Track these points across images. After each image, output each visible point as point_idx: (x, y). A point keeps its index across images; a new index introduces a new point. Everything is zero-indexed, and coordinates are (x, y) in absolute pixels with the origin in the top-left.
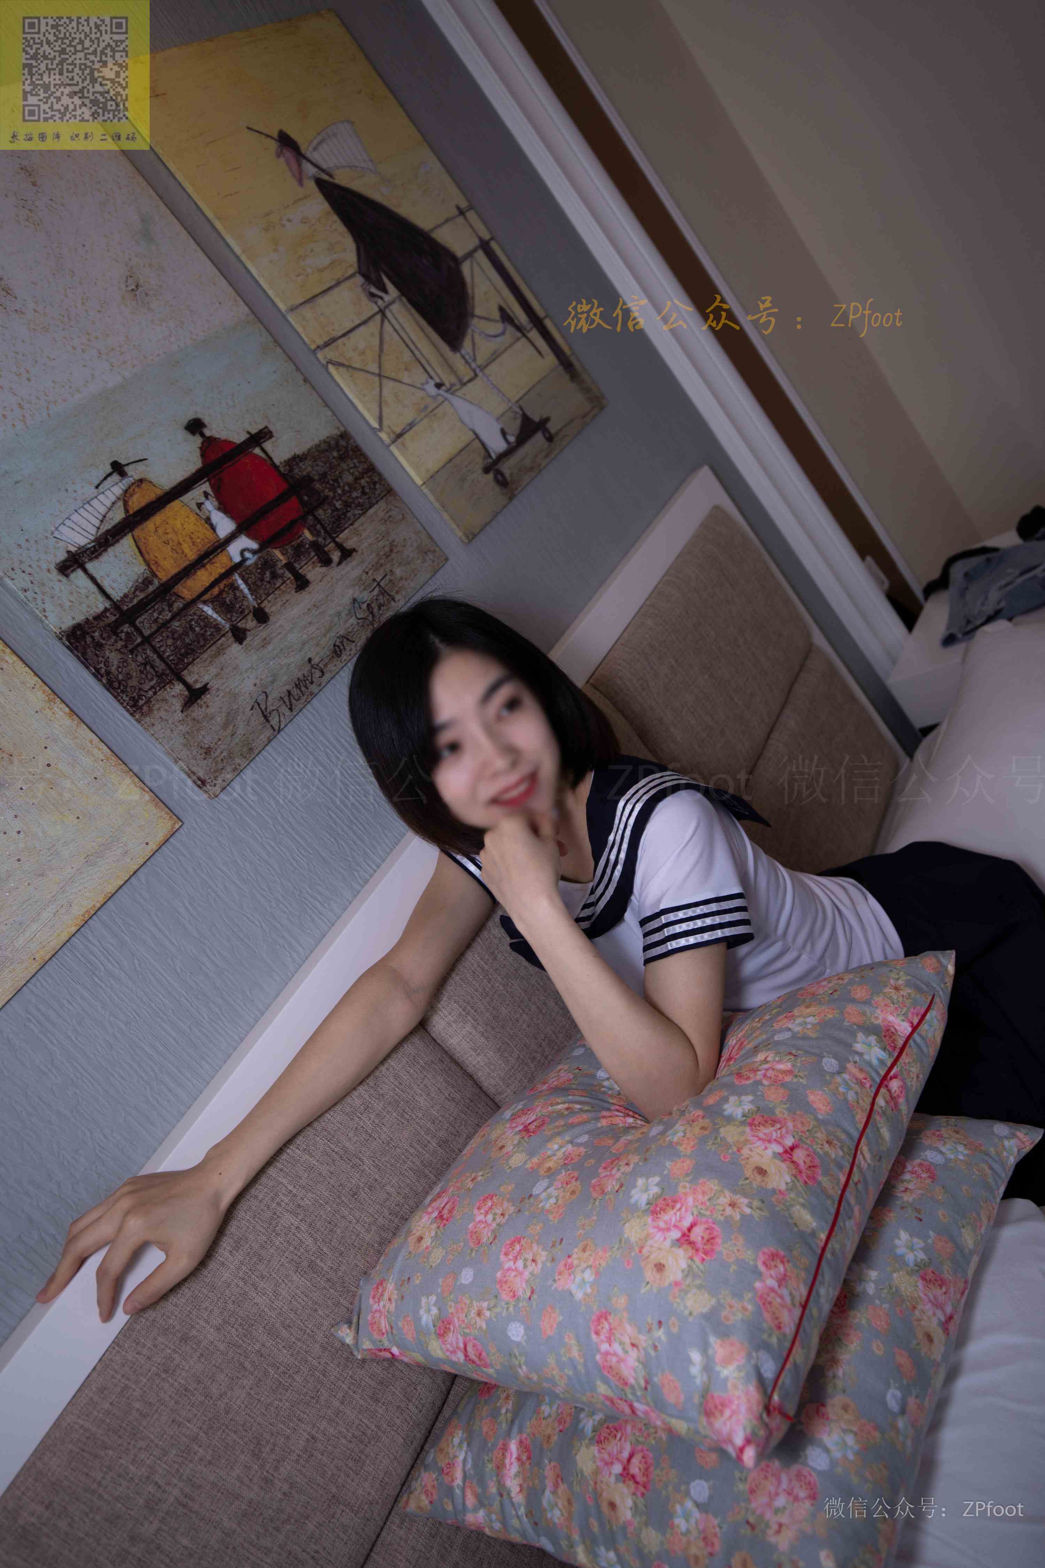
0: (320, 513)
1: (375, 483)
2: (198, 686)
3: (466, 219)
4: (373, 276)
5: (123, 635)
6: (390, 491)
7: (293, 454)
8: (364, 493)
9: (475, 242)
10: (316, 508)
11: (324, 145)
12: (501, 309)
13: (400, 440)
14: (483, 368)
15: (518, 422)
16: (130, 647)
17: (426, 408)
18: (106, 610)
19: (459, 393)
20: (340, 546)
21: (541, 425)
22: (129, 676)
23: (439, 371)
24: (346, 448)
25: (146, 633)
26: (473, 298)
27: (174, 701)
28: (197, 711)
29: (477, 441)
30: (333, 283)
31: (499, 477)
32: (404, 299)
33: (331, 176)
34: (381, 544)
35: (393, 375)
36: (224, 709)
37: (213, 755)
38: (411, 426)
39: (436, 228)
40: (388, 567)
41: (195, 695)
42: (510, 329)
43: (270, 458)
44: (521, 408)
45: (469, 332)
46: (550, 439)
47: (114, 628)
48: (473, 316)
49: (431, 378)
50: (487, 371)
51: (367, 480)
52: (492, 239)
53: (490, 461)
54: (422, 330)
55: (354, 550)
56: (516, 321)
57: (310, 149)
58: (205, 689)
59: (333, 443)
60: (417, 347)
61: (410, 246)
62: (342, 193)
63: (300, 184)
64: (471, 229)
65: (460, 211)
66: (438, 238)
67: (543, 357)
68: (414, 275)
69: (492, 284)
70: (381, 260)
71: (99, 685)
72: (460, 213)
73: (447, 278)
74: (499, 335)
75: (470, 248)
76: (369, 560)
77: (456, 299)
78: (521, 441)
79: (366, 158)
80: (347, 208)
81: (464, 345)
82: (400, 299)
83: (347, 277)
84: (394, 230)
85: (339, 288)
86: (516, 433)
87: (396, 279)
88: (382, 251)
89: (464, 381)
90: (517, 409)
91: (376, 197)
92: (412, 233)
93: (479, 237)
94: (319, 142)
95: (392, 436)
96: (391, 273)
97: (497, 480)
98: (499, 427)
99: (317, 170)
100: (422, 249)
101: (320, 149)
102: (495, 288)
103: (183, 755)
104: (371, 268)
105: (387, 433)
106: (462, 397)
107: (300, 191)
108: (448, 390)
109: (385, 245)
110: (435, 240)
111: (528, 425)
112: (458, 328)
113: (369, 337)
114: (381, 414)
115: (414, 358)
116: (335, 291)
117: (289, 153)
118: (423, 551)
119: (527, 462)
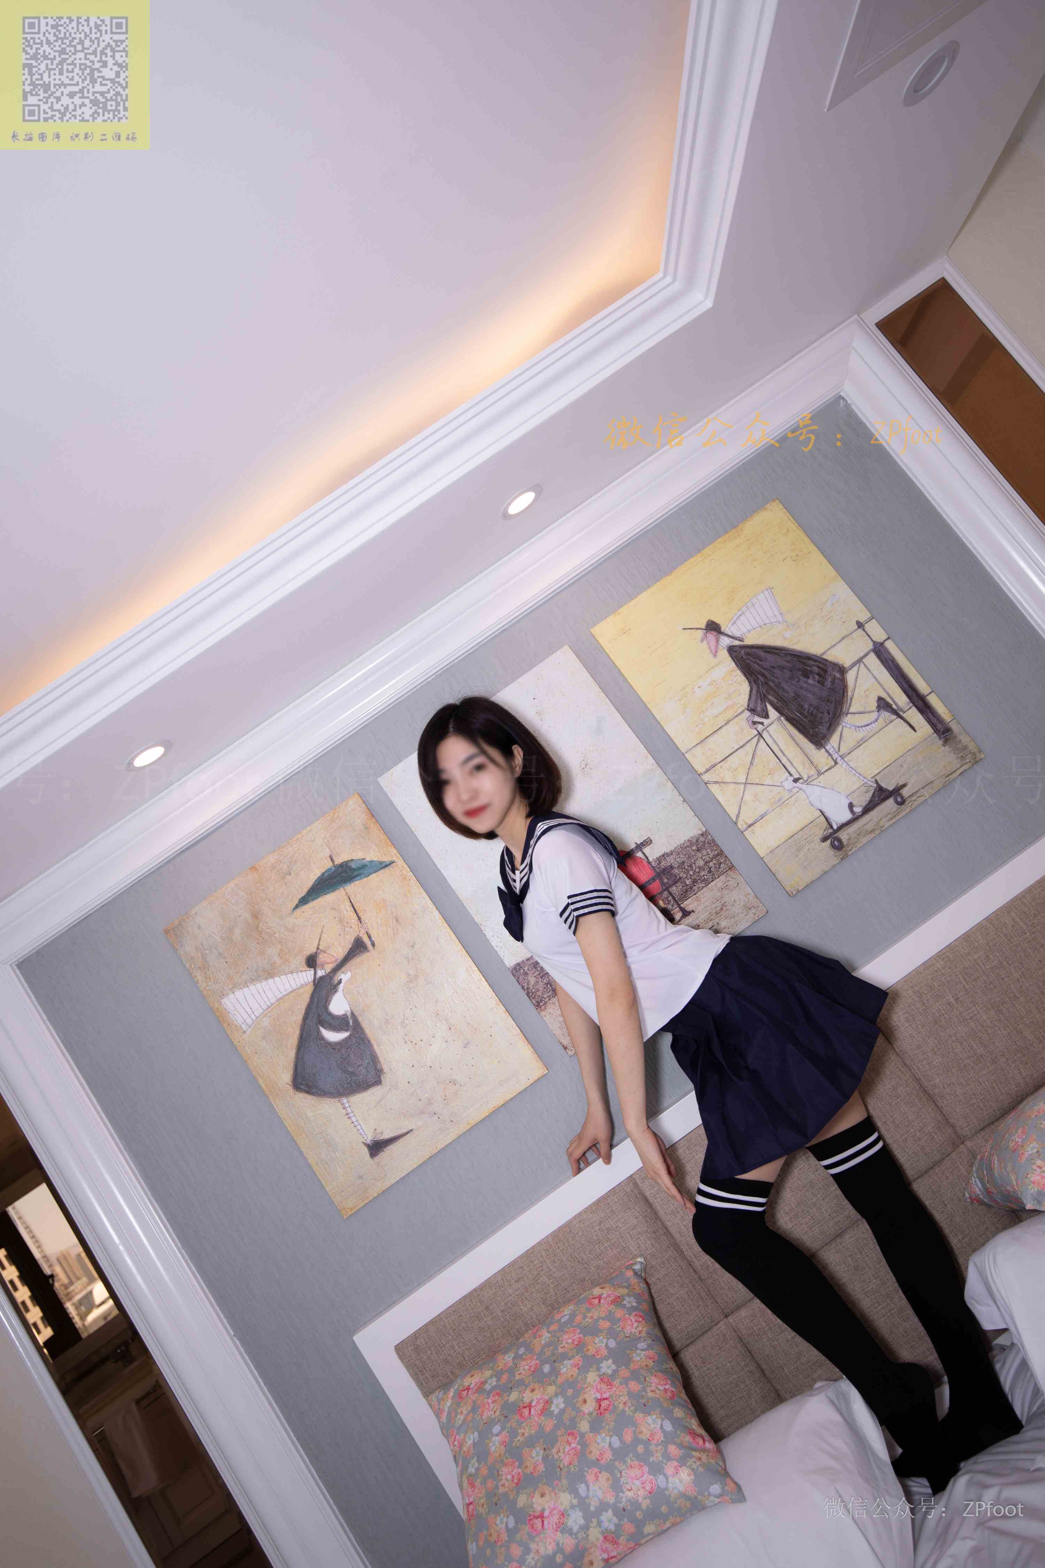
0: (674, 889)
1: (721, 863)
3: (864, 630)
4: (759, 709)
6: (731, 868)
7: (663, 852)
8: (710, 871)
9: (871, 646)
10: (671, 886)
11: (742, 618)
12: (880, 699)
13: (750, 829)
14: (842, 757)
15: (870, 795)
16: (542, 974)
17: (779, 800)
19: (814, 782)
20: (683, 910)
21: (896, 792)
22: (538, 990)
23: (800, 769)
24: (705, 842)
26: (851, 699)
29: (822, 817)
30: (725, 722)
31: (836, 843)
32: (782, 718)
33: (741, 640)
34: (716, 905)
35: (757, 781)
38: (762, 817)
39: (830, 649)
40: (717, 920)
42: (886, 715)
43: (647, 858)
44: (877, 782)
45: (840, 728)
46: (902, 802)
48: (848, 713)
49: (791, 775)
50: (846, 759)
51: (715, 862)
52: (888, 638)
53: (831, 831)
54: (793, 739)
55: (693, 911)
56: (894, 707)
57: (730, 624)
59: (694, 841)
60: (784, 754)
61: (801, 673)
62: (748, 650)
63: (715, 655)
64: (867, 638)
65: (860, 625)
66: (829, 657)
67: (915, 731)
68: (797, 696)
69: (876, 680)
70: (769, 694)
71: (523, 994)
72: (859, 627)
73: (829, 688)
74: (871, 724)
75: (862, 654)
76: (703, 917)
77: (833, 704)
78: (867, 810)
79: (777, 613)
80: (750, 660)
81: (831, 741)
82: (779, 719)
83: (736, 716)
84: (788, 664)
85: (728, 726)
86: (864, 805)
87: (779, 704)
88: (772, 685)
89: (822, 771)
90: (871, 784)
91: (778, 642)
92: (805, 661)
93: (874, 642)
94: (741, 615)
95: (745, 826)
96: (775, 701)
97: (833, 846)
98: (848, 802)
99: (731, 640)
100: (811, 672)
101: (738, 622)
102: (879, 683)
103: (558, 1032)
104: (759, 702)
105: (741, 825)
106: (818, 784)
107: (714, 661)
108: (806, 781)
109: (776, 680)
110: (825, 660)
111: (881, 795)
112: (829, 729)
113: (743, 757)
114: (739, 812)
115: (779, 763)
116: (724, 729)
117: (711, 636)
118: (748, 908)
119: (870, 827)
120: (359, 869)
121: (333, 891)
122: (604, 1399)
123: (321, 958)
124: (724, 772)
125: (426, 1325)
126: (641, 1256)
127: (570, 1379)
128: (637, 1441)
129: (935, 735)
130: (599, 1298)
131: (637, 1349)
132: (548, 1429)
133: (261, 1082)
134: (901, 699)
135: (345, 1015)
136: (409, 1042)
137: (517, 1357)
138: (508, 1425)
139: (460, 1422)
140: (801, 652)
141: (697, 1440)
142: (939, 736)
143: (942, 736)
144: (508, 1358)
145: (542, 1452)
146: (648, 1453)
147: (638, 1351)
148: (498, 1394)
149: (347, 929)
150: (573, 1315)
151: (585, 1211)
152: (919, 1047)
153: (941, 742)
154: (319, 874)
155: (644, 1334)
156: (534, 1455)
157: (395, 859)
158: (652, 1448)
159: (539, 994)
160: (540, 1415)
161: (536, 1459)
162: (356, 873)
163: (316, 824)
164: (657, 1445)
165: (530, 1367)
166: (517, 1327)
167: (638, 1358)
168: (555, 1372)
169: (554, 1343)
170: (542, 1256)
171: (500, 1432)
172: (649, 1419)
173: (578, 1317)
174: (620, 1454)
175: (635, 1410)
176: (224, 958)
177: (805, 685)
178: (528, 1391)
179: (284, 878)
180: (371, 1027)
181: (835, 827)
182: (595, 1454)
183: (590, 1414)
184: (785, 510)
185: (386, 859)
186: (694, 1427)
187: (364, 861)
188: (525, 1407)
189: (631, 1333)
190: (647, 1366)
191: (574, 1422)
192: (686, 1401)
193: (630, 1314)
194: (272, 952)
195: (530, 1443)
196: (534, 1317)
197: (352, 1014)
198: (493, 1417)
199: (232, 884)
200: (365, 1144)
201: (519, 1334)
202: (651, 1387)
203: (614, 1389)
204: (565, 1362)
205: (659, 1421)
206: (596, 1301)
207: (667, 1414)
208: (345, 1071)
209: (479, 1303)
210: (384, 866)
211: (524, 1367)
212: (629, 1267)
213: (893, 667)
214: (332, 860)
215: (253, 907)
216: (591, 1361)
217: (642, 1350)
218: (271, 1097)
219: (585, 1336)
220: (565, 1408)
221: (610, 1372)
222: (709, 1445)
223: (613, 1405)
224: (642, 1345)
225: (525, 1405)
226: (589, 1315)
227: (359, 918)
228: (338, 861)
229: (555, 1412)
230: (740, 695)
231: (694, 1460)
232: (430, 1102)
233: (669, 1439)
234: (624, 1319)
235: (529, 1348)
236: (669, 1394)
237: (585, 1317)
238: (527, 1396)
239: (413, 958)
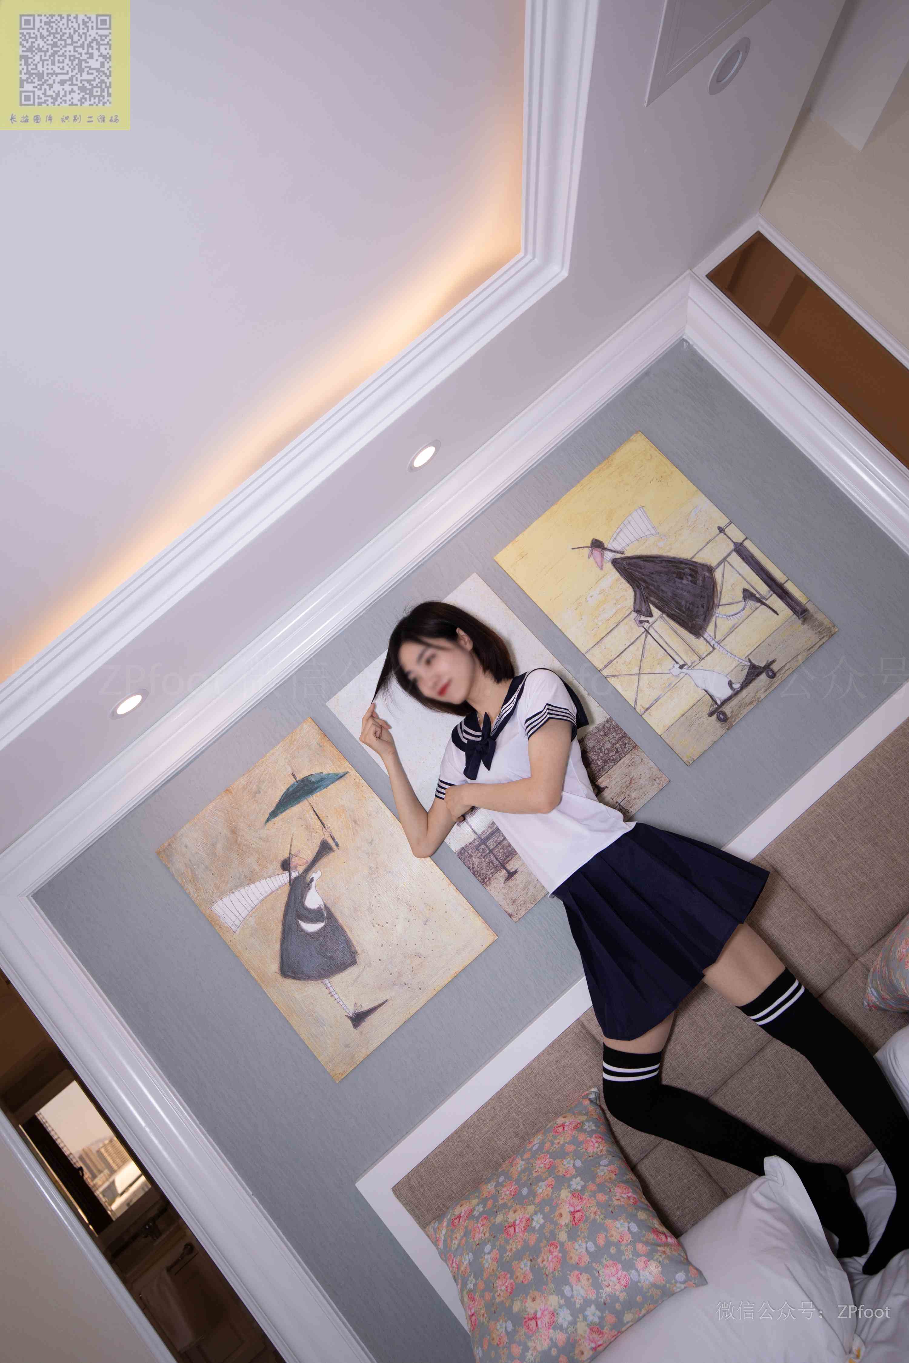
1: (626, 744)
2: (513, 870)
4: (644, 610)
5: (481, 850)
6: (635, 747)
8: (617, 752)
9: (732, 546)
11: (621, 534)
12: (745, 591)
13: (647, 712)
14: (719, 643)
15: (745, 672)
16: (484, 855)
17: (670, 685)
18: (475, 839)
19: (697, 667)
21: (767, 669)
22: (482, 869)
23: (684, 657)
25: (491, 848)
26: (721, 593)
27: (501, 879)
28: (511, 883)
29: (707, 695)
30: (616, 624)
31: (721, 716)
32: (664, 615)
33: (622, 553)
34: (624, 780)
35: (649, 671)
36: (524, 881)
37: (516, 903)
38: (656, 701)
39: (698, 552)
40: (627, 793)
41: (511, 875)
42: (751, 603)
44: (750, 661)
45: (714, 619)
46: (773, 675)
47: (477, 848)
48: (719, 606)
49: (677, 663)
50: (722, 644)
51: (621, 743)
52: (746, 539)
53: (716, 706)
54: (675, 632)
55: (607, 787)
56: (758, 596)
57: (612, 541)
58: (516, 872)
59: (601, 727)
60: (669, 646)
61: (675, 575)
62: (629, 561)
63: (601, 568)
64: (728, 540)
65: (721, 530)
66: (698, 559)
67: (778, 614)
68: (675, 595)
69: (740, 574)
70: (650, 596)
71: (470, 874)
72: (721, 532)
73: (701, 586)
74: (739, 612)
75: (725, 555)
76: (615, 791)
77: (706, 599)
78: (745, 685)
79: (650, 527)
80: (632, 569)
81: (707, 630)
82: (661, 617)
83: (625, 618)
84: (664, 570)
85: (618, 627)
86: (741, 681)
87: (660, 604)
88: (653, 588)
89: (703, 657)
90: (746, 663)
91: (654, 552)
92: (678, 565)
93: (734, 543)
94: (619, 532)
95: (643, 710)
96: (657, 601)
97: (719, 719)
98: (727, 681)
99: (613, 553)
100: (684, 573)
101: (618, 538)
102: (742, 577)
103: (503, 903)
104: (643, 604)
105: (639, 709)
106: (701, 668)
107: (601, 573)
108: (689, 667)
109: (655, 583)
110: (695, 562)
111: (754, 672)
112: (704, 620)
113: (635, 650)
114: (636, 699)
115: (666, 654)
116: (616, 629)
117: (597, 552)
118: (653, 779)
119: (748, 700)
120: (319, 782)
121: (298, 803)
122: (578, 1211)
123: (294, 861)
124: (620, 666)
125: (417, 1166)
126: (594, 1086)
127: (546, 1198)
128: (609, 1244)
129: (795, 616)
130: (563, 1126)
131: (600, 1165)
132: (532, 1243)
133: (253, 974)
134: (762, 588)
135: (320, 908)
136: (377, 926)
137: (498, 1185)
138: (498, 1243)
139: (456, 1247)
140: (674, 558)
141: (660, 1237)
142: (798, 616)
143: (800, 616)
144: (491, 1187)
145: (529, 1263)
146: (620, 1252)
147: (601, 1168)
148: (486, 1218)
149: (313, 834)
150: (542, 1144)
151: (543, 1053)
152: (811, 881)
153: (800, 622)
154: (285, 790)
155: (604, 1152)
156: (522, 1266)
157: (348, 770)
158: (623, 1248)
159: (483, 871)
160: (524, 1231)
161: (525, 1269)
162: (316, 786)
163: (277, 748)
164: (627, 1246)
165: (511, 1191)
166: (495, 1160)
167: (602, 1173)
168: (533, 1193)
169: (528, 1169)
170: (510, 1096)
171: (491, 1251)
172: (618, 1224)
173: (547, 1145)
174: (595, 1256)
175: (605, 1217)
176: (211, 870)
177: (680, 585)
178: (511, 1212)
179: (255, 796)
180: (343, 916)
181: (719, 703)
182: (575, 1259)
183: (567, 1225)
184: (647, 440)
185: (341, 771)
186: (656, 1226)
187: (322, 775)
188: (510, 1227)
189: (594, 1152)
190: (610, 1179)
191: (553, 1235)
192: (647, 1205)
193: (591, 1137)
194: (251, 861)
195: (518, 1256)
196: (509, 1149)
197: (325, 905)
198: (484, 1238)
199: (211, 806)
200: (348, 1017)
201: (498, 1165)
202: (616, 1196)
203: (584, 1202)
204: (540, 1184)
205: (626, 1224)
206: (561, 1129)
207: (632, 1218)
208: (325, 956)
209: (460, 1143)
210: (339, 777)
211: (506, 1193)
212: (586, 1097)
213: (752, 562)
214: (294, 777)
215: (231, 824)
216: (562, 1181)
217: (605, 1166)
218: (263, 985)
219: (554, 1160)
220: (544, 1223)
221: (579, 1188)
222: (671, 1240)
223: (586, 1215)
224: (604, 1162)
225: (510, 1225)
226: (556, 1141)
227: (323, 824)
228: (300, 776)
229: (537, 1228)
230: (626, 599)
231: (659, 1254)
232: (400, 975)
233: (636, 1238)
234: (586, 1142)
235: (508, 1177)
236: (632, 1201)
237: (552, 1144)
238: (511, 1217)
239: (372, 853)
